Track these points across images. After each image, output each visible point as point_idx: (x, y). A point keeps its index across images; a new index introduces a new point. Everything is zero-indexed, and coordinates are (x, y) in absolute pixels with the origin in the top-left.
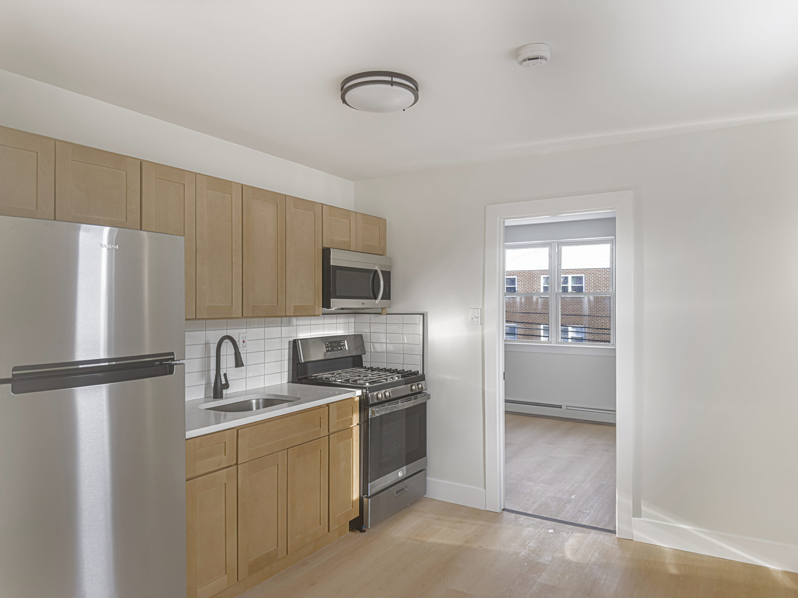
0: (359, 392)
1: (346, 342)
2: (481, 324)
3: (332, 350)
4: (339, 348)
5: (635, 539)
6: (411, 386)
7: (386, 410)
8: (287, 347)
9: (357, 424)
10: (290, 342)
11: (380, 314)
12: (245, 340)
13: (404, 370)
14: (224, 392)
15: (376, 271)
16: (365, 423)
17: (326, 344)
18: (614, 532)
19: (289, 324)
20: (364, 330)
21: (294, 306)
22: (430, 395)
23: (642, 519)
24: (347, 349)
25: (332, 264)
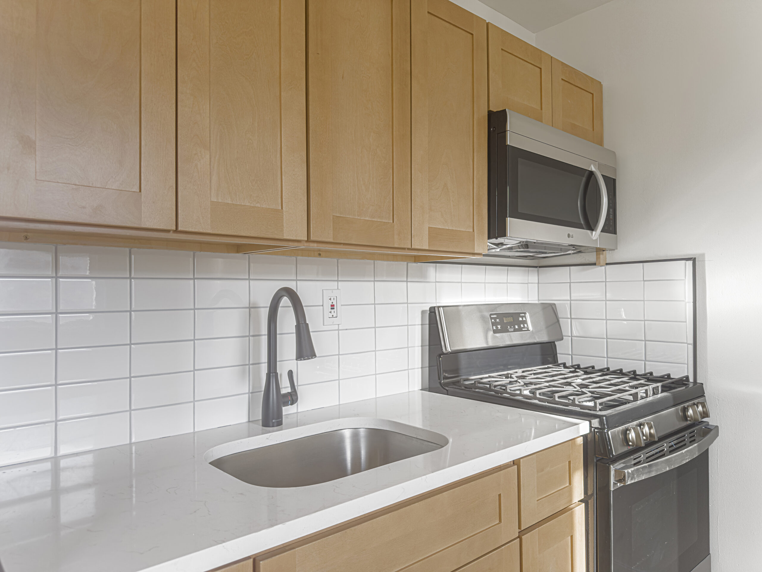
0: (583, 426)
1: (528, 315)
3: (504, 330)
4: (517, 327)
7: (650, 472)
8: (418, 320)
9: (581, 501)
10: (423, 312)
11: (594, 264)
12: (335, 303)
14: (287, 410)
16: (599, 501)
17: (491, 318)
19: (422, 277)
20: (558, 296)
21: (429, 228)
22: (717, 427)
24: (531, 328)
25: (508, 143)
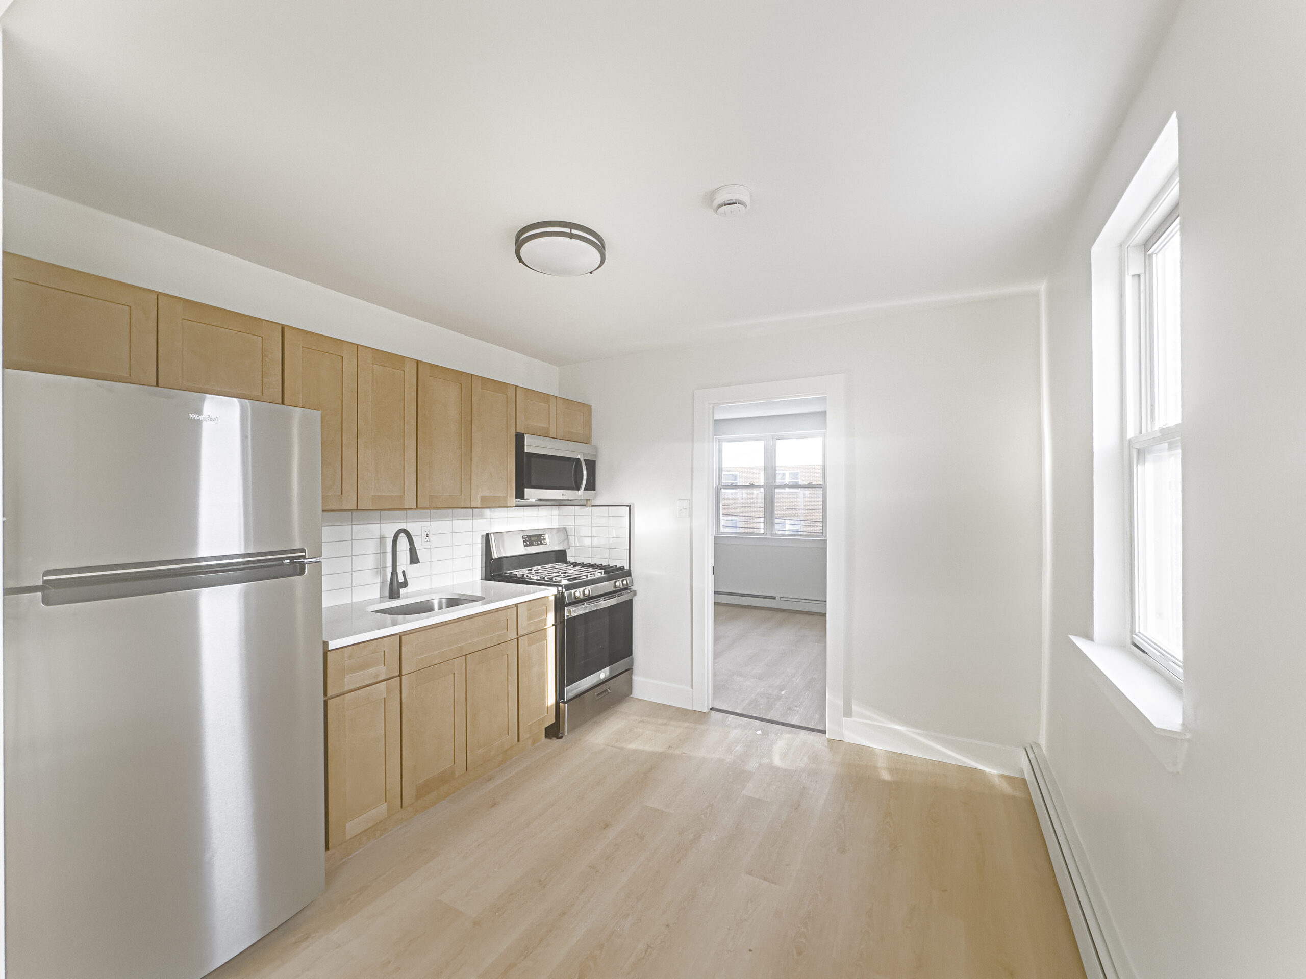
0: (553, 591)
1: (547, 535)
2: (689, 516)
3: (531, 544)
4: (539, 542)
5: (846, 740)
6: (615, 583)
7: (585, 610)
8: (480, 541)
9: (553, 625)
10: (482, 536)
11: (585, 506)
12: (428, 534)
13: (609, 565)
14: (402, 591)
15: (579, 459)
16: (561, 624)
17: (523, 538)
18: (824, 732)
19: (481, 517)
20: (569, 523)
21: (481, 496)
22: (636, 591)
23: (854, 719)
24: (548, 543)
25: (525, 451)
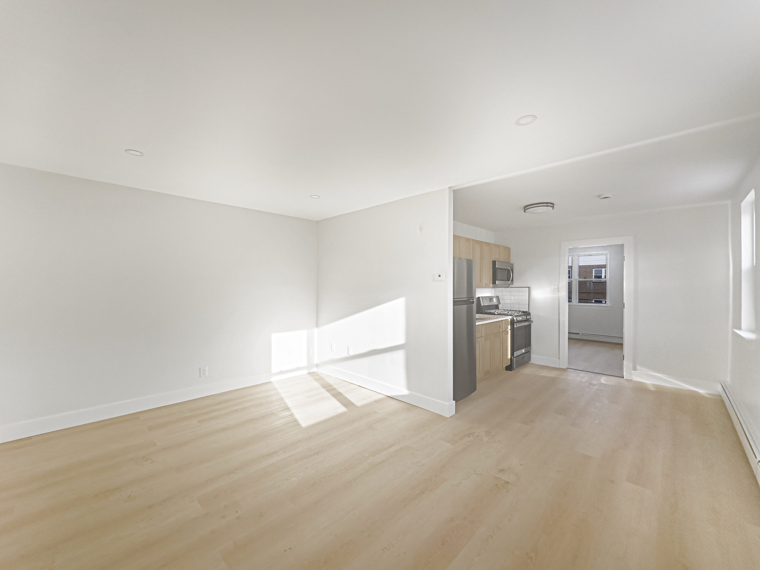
0: (511, 317)
1: (494, 298)
2: (558, 291)
4: (492, 301)
5: (634, 380)
6: (527, 317)
7: (519, 325)
9: (510, 330)
11: (508, 288)
13: (524, 311)
15: (509, 269)
16: (513, 329)
17: (488, 299)
18: (624, 378)
20: (499, 294)
22: (532, 321)
23: (638, 371)
24: (495, 301)
25: (496, 267)
